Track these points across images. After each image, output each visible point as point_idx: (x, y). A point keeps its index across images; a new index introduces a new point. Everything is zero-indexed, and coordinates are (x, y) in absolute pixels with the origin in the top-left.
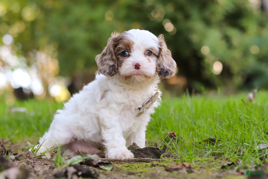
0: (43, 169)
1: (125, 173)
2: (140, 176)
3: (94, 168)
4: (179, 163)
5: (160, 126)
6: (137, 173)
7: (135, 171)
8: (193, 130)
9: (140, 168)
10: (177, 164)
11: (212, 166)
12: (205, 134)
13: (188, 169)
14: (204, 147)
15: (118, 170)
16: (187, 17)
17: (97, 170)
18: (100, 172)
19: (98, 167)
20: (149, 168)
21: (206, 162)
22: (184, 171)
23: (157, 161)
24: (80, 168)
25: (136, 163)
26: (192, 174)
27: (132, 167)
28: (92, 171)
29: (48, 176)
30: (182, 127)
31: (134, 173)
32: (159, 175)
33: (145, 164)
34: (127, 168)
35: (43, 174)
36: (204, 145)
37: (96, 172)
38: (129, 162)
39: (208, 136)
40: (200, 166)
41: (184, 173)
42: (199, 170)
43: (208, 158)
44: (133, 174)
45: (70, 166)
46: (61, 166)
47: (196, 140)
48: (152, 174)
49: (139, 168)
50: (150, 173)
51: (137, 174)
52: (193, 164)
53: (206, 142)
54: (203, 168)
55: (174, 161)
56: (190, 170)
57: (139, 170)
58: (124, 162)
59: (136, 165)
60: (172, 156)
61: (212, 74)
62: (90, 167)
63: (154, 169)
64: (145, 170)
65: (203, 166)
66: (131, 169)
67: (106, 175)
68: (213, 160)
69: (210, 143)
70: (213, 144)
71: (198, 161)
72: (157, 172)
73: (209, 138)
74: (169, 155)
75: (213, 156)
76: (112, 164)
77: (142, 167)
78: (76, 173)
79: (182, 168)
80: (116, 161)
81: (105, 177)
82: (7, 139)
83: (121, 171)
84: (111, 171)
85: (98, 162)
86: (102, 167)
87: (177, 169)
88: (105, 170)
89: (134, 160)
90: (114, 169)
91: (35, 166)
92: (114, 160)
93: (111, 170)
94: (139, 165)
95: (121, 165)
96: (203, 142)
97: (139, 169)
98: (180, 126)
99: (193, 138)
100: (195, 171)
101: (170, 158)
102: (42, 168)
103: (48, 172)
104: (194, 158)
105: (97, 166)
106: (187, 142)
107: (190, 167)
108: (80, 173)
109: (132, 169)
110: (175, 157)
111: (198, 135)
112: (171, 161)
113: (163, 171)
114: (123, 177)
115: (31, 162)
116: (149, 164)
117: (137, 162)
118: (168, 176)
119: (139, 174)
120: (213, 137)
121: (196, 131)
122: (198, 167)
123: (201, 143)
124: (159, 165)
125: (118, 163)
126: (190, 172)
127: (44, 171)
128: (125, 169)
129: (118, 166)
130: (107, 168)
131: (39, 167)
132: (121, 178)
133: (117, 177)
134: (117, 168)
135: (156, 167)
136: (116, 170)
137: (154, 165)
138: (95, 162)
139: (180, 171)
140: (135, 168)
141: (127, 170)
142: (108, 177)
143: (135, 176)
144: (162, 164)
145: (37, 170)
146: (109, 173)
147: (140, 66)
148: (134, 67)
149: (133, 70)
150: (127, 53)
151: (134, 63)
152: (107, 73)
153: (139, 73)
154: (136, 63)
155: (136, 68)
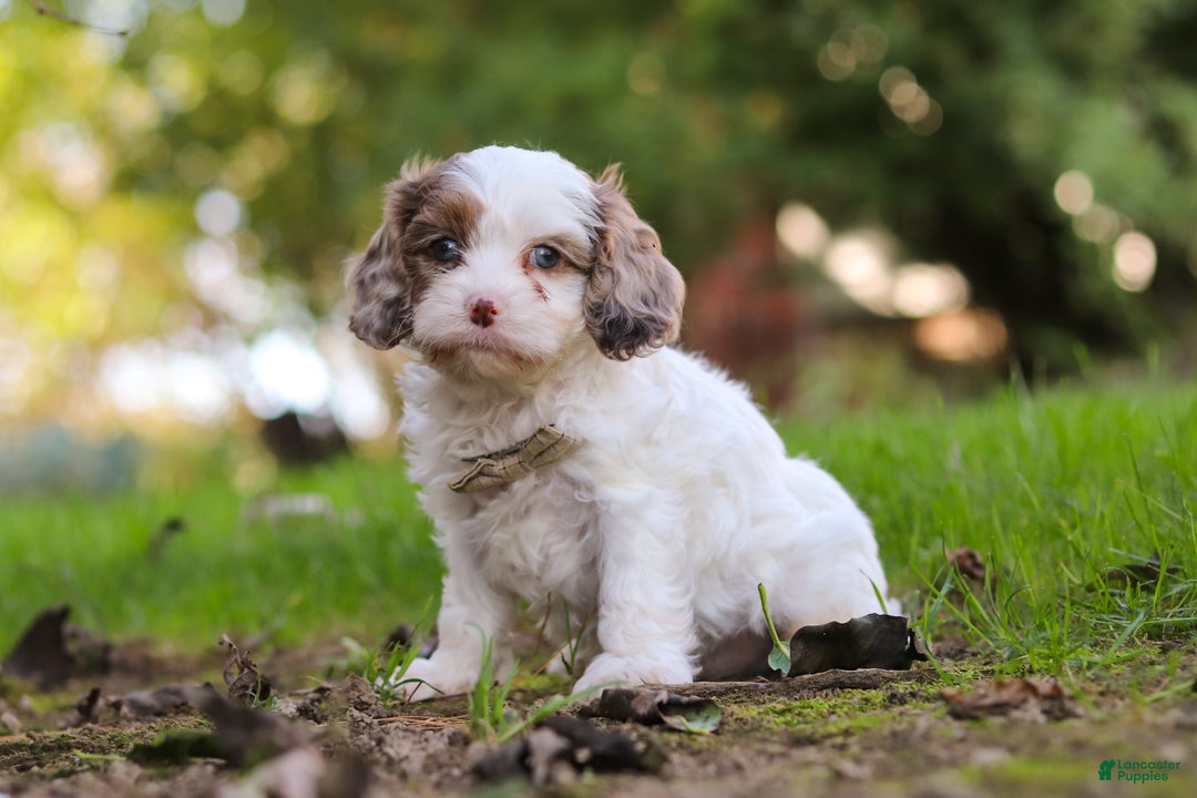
0: (423, 749)
1: (775, 738)
2: (842, 747)
3: (643, 730)
4: (1007, 679)
5: (911, 530)
6: (830, 736)
7: (821, 731)
8: (1056, 533)
9: (839, 716)
10: (1001, 685)
11: (1150, 684)
12: (1111, 549)
13: (1047, 705)
14: (1109, 603)
15: (746, 730)
16: (982, 52)
17: (654, 734)
18: (667, 744)
19: (661, 722)
20: (878, 711)
21: (1124, 667)
22: (1033, 711)
23: (908, 679)
24: (580, 732)
25: (819, 693)
26: (1069, 723)
27: (805, 711)
28: (635, 742)
29: (448, 775)
30: (1004, 526)
31: (818, 736)
32: (926, 737)
33: (859, 696)
34: (780, 719)
35: (426, 769)
36: (1108, 596)
37: (650, 745)
39: (1120, 555)
40: (1100, 689)
41: (1034, 722)
42: (1097, 705)
43: (1133, 652)
44: (811, 741)
45: (539, 725)
46: (496, 730)
47: (1073, 576)
48: (894, 734)
49: (833, 713)
50: (886, 731)
51: (828, 742)
52: (1070, 682)
53: (1114, 582)
54: (1114, 693)
55: (982, 672)
56: (1057, 706)
57: (836, 724)
59: (821, 701)
60: (974, 655)
61: (1112, 290)
62: (626, 727)
63: (901, 714)
64: (863, 719)
65: (1113, 687)
66: (799, 723)
67: (695, 753)
68: (1154, 658)
69: (1134, 585)
70: (1149, 590)
71: (1090, 665)
72: (913, 726)
73: (1128, 563)
74: (962, 651)
75: (1150, 638)
76: (717, 708)
77: (845, 709)
78: (565, 756)
79: (1025, 701)
80: (734, 692)
81: (691, 761)
82: (254, 635)
83: (758, 735)
84: (713, 735)
85: (658, 700)
86: (675, 721)
87: (1000, 708)
88: (690, 733)
89: (809, 683)
90: (726, 727)
91: (388, 738)
92: (723, 690)
93: (715, 732)
94: (832, 703)
95: (755, 707)
96: (1104, 581)
97: (834, 717)
98: (997, 524)
99: (1059, 570)
100: (1080, 711)
101: (965, 662)
102: (420, 742)
103: (444, 758)
104: (1072, 655)
106: (1035, 587)
107: (1056, 695)
108: (583, 755)
109: (806, 723)
110: (987, 656)
111: (1078, 555)
112: (970, 674)
113: (940, 719)
114: (771, 757)
115: (367, 724)
116: (877, 695)
117: (825, 692)
118: (962, 740)
119: (839, 740)
120: (1144, 559)
121: (1070, 538)
122: (1090, 693)
123: (1096, 585)
124: (921, 696)
125: (742, 702)
126: (1058, 714)
127: (429, 757)
128: (775, 722)
129: (745, 712)
130: (695, 726)
131: (403, 743)
132: (762, 760)
133: (743, 760)
134: (741, 719)
135: (907, 706)
136: (735, 731)
137: (899, 696)
138: (645, 704)
139: (1016, 714)
140: (819, 717)
141: (784, 726)
142: (705, 763)
143: (821, 750)
144: (932, 690)
145: (398, 753)
146: (709, 743)
147: (494, 313)
148: (467, 314)
149: (463, 328)
150: (451, 245)
151: (470, 297)
152: (377, 334)
153: (489, 342)
154: (481, 300)
155: (475, 321)
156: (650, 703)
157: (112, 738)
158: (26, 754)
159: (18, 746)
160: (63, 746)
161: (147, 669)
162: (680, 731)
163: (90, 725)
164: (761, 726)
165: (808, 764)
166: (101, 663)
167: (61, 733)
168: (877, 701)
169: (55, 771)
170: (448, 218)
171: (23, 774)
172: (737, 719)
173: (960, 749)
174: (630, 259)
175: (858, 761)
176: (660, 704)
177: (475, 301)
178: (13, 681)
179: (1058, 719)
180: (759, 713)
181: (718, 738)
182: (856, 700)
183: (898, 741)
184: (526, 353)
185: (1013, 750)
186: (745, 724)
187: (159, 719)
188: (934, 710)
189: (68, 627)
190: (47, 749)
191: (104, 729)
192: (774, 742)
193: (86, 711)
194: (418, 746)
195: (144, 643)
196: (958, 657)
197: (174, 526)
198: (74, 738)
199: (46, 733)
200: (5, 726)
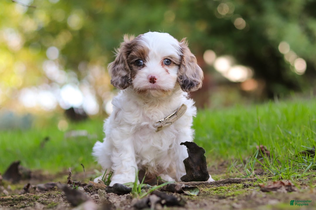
0: (120, 200)
1: (214, 197)
2: (233, 199)
3: (179, 195)
4: (276, 181)
5: (247, 140)
6: (229, 196)
7: (226, 195)
8: (286, 141)
9: (231, 191)
10: (274, 183)
11: (314, 182)
12: (302, 146)
13: (287, 188)
14: (302, 160)
15: (206, 195)
16: (260, 10)
17: (183, 197)
18: (185, 198)
19: (183, 193)
20: (241, 189)
21: (306, 177)
22: (283, 189)
23: (249, 181)
24: (163, 196)
25: (224, 185)
26: (293, 193)
27: (222, 190)
28: (177, 198)
29: (127, 207)
30: (273, 139)
31: (226, 196)
32: (255, 197)
33: (236, 185)
34: (215, 192)
35: (121, 206)
36: (302, 159)
37: (181, 199)
38: (216, 185)
39: (305, 147)
40: (301, 183)
41: (284, 193)
42: (301, 188)
43: (309, 173)
44: (224, 198)
45: (152, 193)
46: (139, 195)
47: (292, 153)
48: (246, 196)
49: (229, 190)
50: (244, 195)
51: (229, 198)
52: (293, 182)
53: (303, 155)
54: (305, 184)
55: (268, 179)
56: (290, 188)
57: (230, 193)
58: (211, 185)
59: (226, 187)
60: (265, 174)
62: (174, 194)
63: (248, 190)
64: (237, 192)
65: (304, 183)
66: (220, 193)
67: (193, 201)
68: (314, 175)
69: (308, 155)
70: (312, 157)
71: (298, 177)
72: (251, 194)
73: (306, 149)
74: (262, 173)
75: (313, 170)
76: (198, 189)
77: (232, 189)
78: (159, 202)
79: (281, 187)
80: (202, 184)
81: (192, 203)
82: (70, 170)
83: (209, 196)
84: (197, 196)
85: (182, 186)
86: (187, 192)
87: (275, 189)
88: (191, 196)
89: (222, 182)
90: (200, 194)
91: (110, 197)
92: (199, 184)
93: (198, 195)
94: (228, 187)
95: (208, 188)
96: (301, 154)
97: (229, 191)
98: (271, 138)
99: (288, 151)
100: (296, 189)
101: (263, 176)
102: (119, 198)
103: (125, 203)
104: (293, 175)
105: (181, 192)
106: (281, 156)
107: (289, 185)
108: (163, 202)
109: (222, 193)
110: (269, 174)
111: (292, 147)
112: (265, 179)
113: (258, 192)
114: (214, 202)
115: (104, 193)
116: (240, 185)
117: (226, 184)
118: (265, 197)
119: (232, 197)
120: (311, 148)
121: (291, 143)
122: (298, 184)
123: (298, 155)
124: (253, 185)
125: (204, 187)
126: (290, 190)
127: (121, 202)
128: (214, 193)
129: (205, 190)
130: (192, 194)
131: (114, 198)
132: (212, 203)
133: (206, 203)
134: (205, 192)
135: (249, 188)
136: (203, 195)
137: (246, 185)
138: (179, 188)
139: (279, 190)
140: (225, 191)
141: (216, 194)
142: (196, 204)
143: (227, 200)
144: (256, 184)
145: (113, 201)
146: (196, 198)
147: (156, 79)
148: (148, 80)
149: (147, 84)
150: (141, 61)
151: (149, 76)
152: (120, 85)
153: (155, 87)
154: (152, 76)
155: (151, 82)
156: (180, 188)
157: (34, 197)
158: (11, 201)
159: (9, 199)
160: (21, 200)
161: (41, 178)
162: (188, 195)
163: (28, 194)
164: (210, 194)
165: (224, 204)
166: (28, 176)
167: (20, 196)
168: (241, 187)
169: (21, 206)
170: (140, 54)
171: (12, 207)
172: (203, 192)
173: (265, 200)
174: (189, 64)
175: (237, 203)
176: (183, 188)
177: (150, 77)
178: (5, 181)
179: (290, 192)
180: (209, 190)
181: (198, 197)
182: (235, 186)
183: (248, 198)
184: (165, 89)
185: (279, 200)
186: (205, 193)
187: (47, 192)
188: (256, 189)
189: (20, 167)
190: (17, 200)
191: (32, 195)
192: (214, 198)
193: (26, 190)
194: (118, 199)
195: (40, 171)
196: (261, 175)
197: (47, 139)
198: (24, 197)
199: (16, 196)
200: (4, 194)
